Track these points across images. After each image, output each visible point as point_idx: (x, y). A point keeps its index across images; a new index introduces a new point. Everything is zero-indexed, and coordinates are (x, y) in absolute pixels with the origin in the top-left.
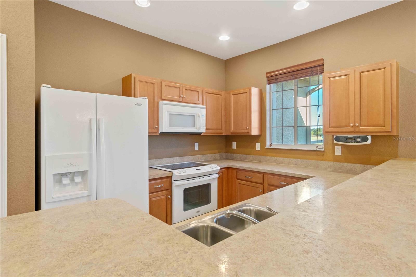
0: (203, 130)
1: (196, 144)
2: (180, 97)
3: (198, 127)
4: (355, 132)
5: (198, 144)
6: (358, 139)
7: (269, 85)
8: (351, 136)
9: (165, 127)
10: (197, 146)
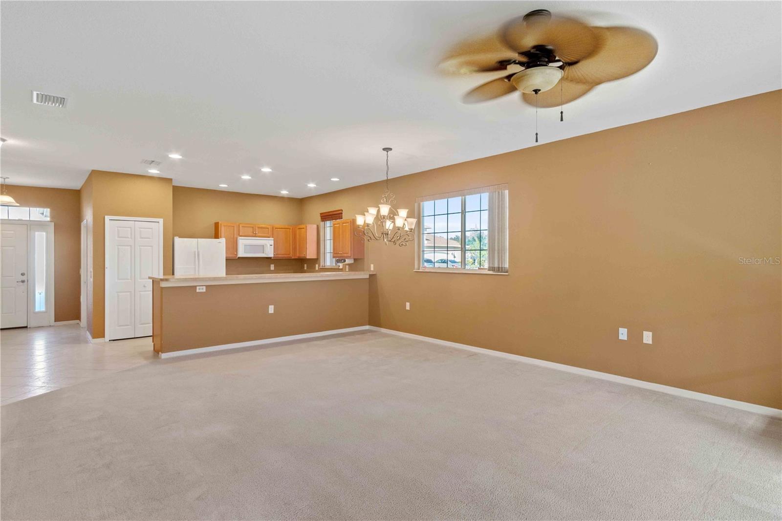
0: (271, 255)
1: (272, 265)
2: (253, 233)
3: (267, 252)
5: (273, 265)
7: (324, 222)
8: (340, 259)
9: (241, 253)
10: (272, 267)
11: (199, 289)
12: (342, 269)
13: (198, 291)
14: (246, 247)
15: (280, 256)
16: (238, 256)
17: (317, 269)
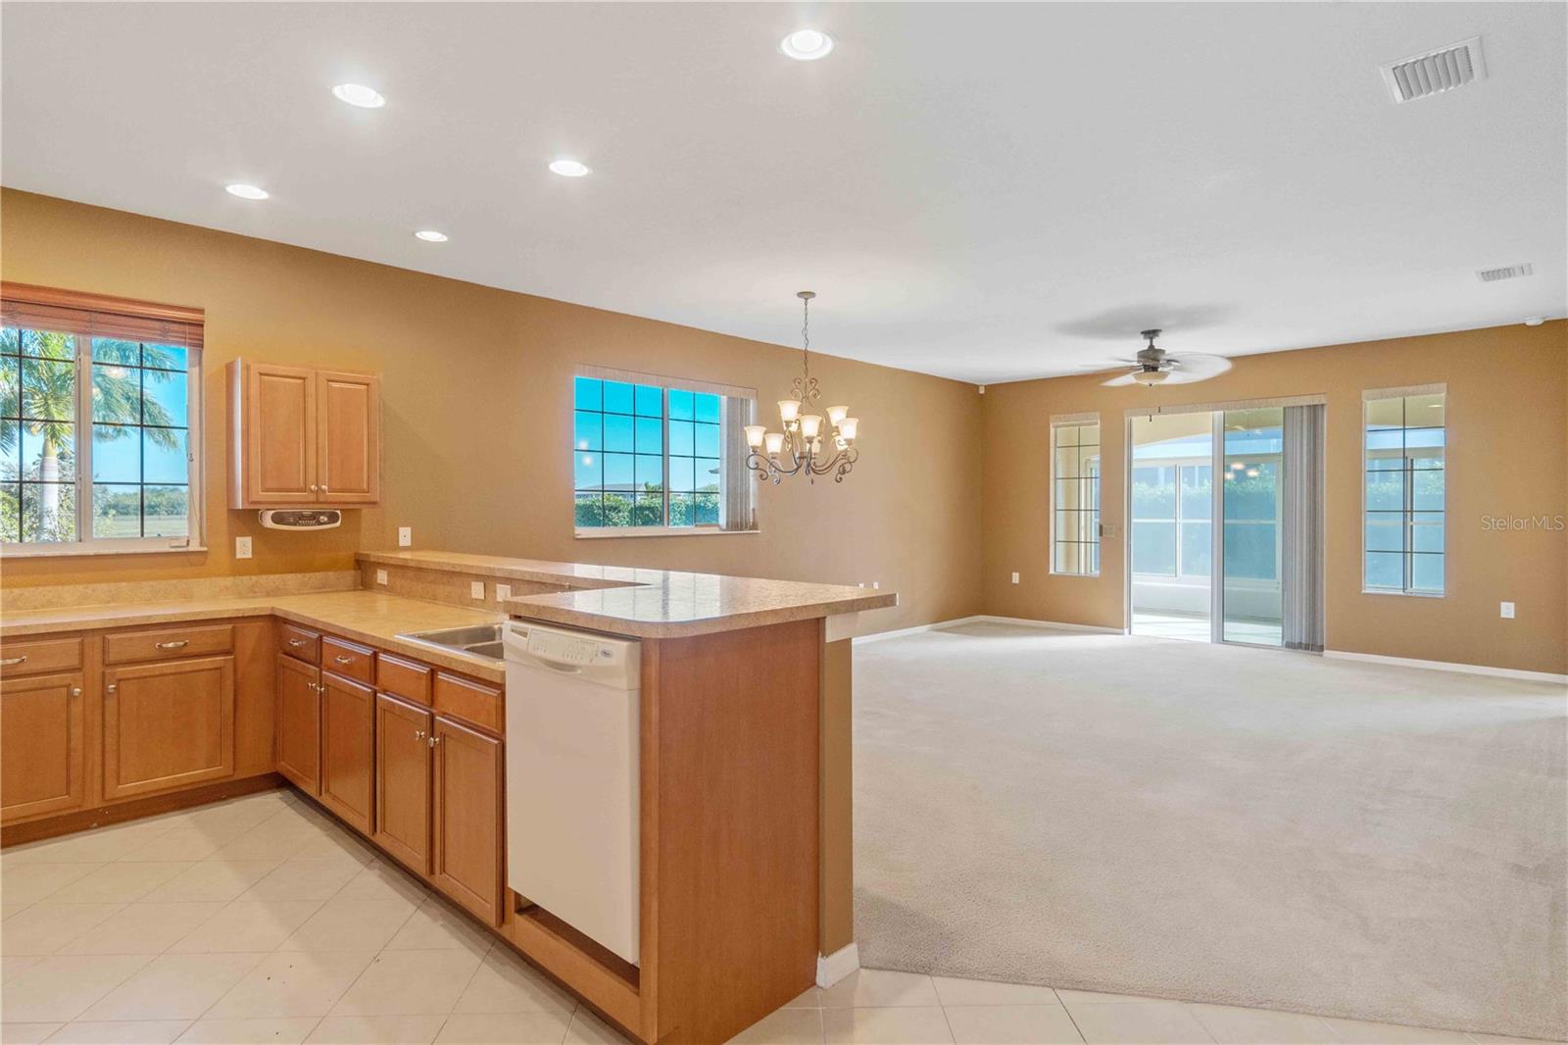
4: (317, 502)
6: (322, 517)
8: (307, 512)
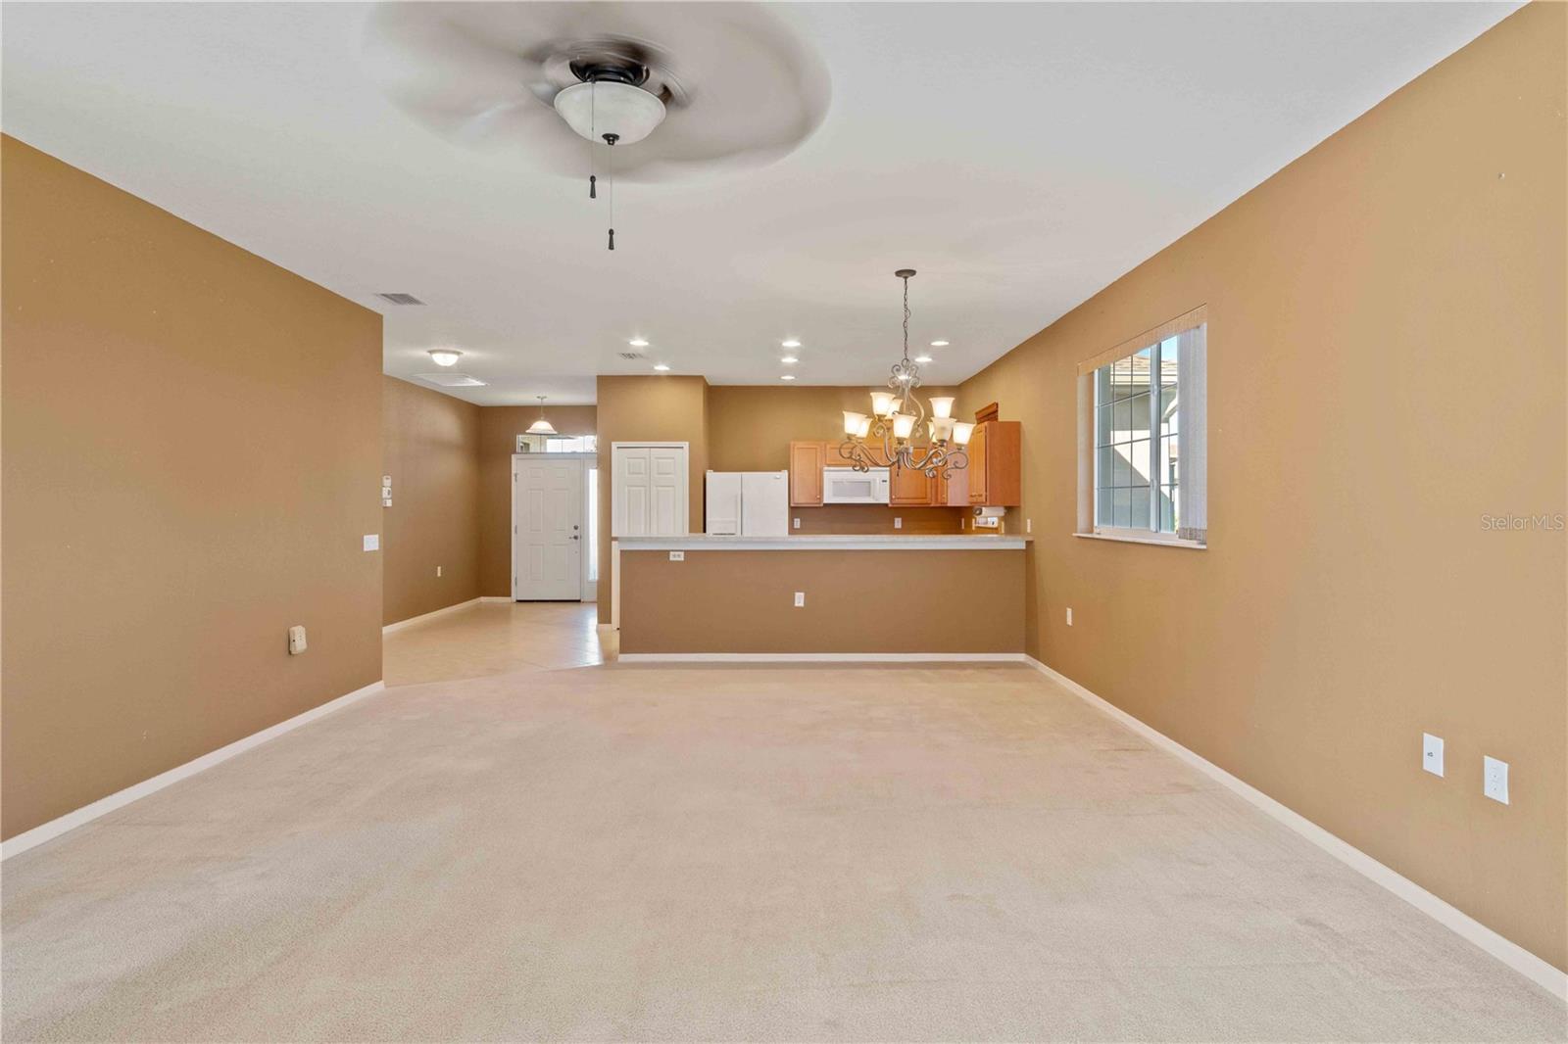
0: (886, 501)
1: (896, 520)
3: (878, 494)
5: (900, 519)
9: (831, 497)
10: (898, 523)
11: (674, 556)
12: (996, 529)
13: (671, 559)
14: (839, 485)
15: (904, 501)
16: (825, 501)
17: (974, 528)
